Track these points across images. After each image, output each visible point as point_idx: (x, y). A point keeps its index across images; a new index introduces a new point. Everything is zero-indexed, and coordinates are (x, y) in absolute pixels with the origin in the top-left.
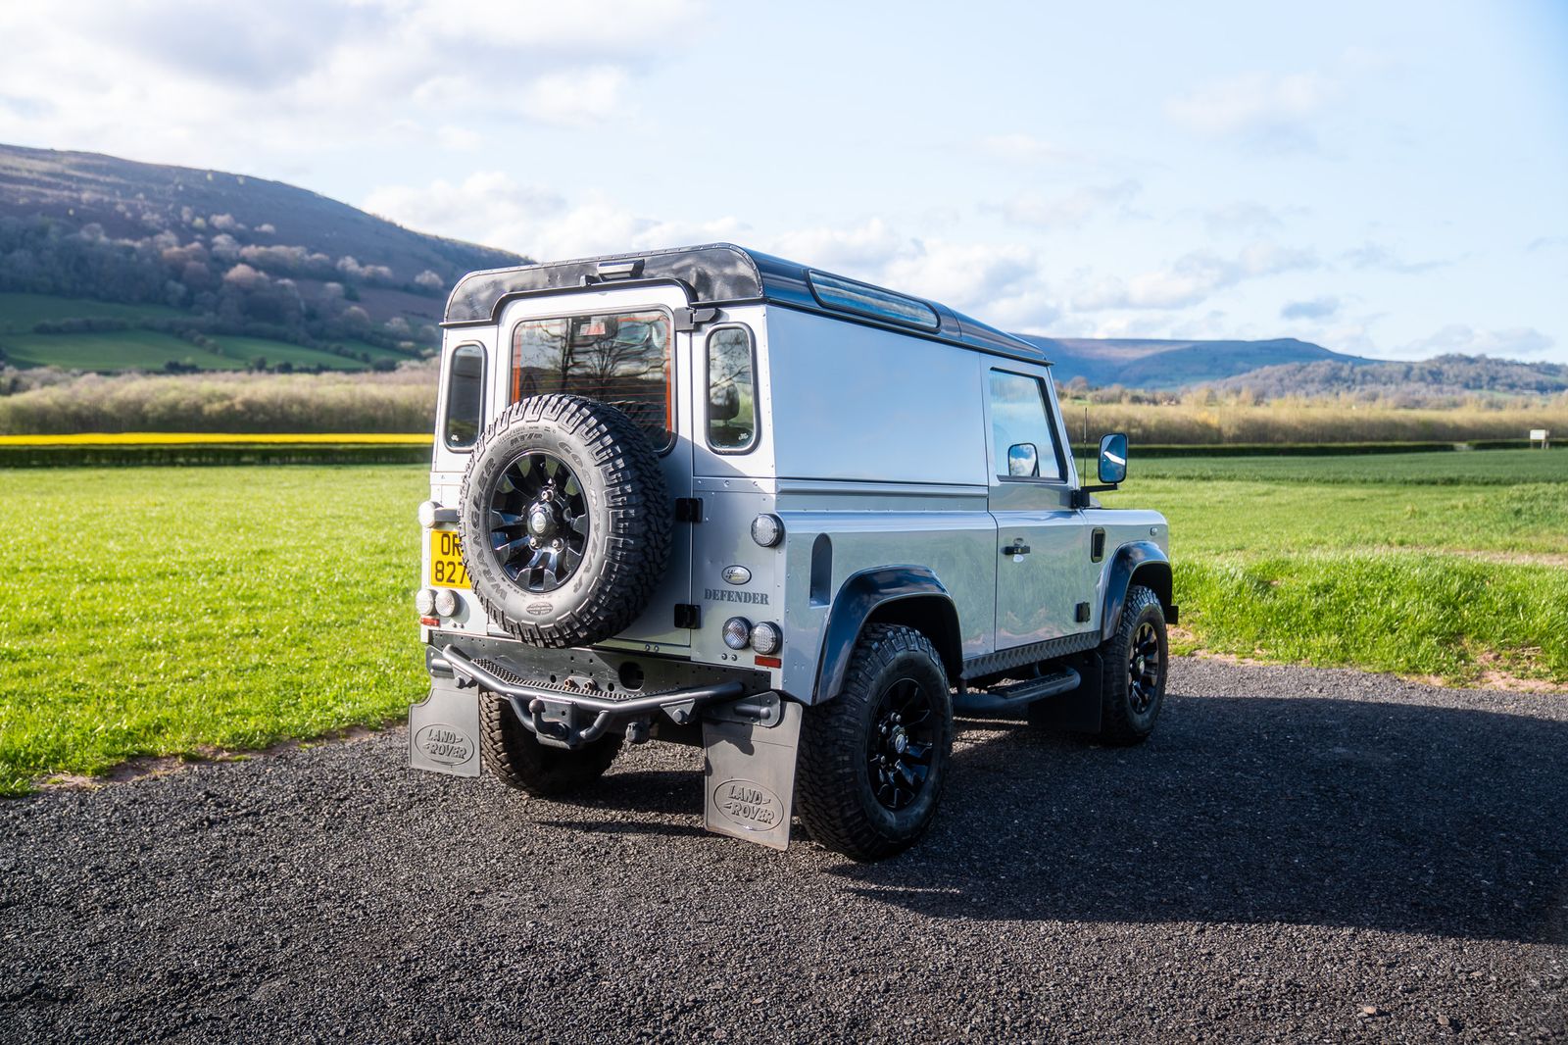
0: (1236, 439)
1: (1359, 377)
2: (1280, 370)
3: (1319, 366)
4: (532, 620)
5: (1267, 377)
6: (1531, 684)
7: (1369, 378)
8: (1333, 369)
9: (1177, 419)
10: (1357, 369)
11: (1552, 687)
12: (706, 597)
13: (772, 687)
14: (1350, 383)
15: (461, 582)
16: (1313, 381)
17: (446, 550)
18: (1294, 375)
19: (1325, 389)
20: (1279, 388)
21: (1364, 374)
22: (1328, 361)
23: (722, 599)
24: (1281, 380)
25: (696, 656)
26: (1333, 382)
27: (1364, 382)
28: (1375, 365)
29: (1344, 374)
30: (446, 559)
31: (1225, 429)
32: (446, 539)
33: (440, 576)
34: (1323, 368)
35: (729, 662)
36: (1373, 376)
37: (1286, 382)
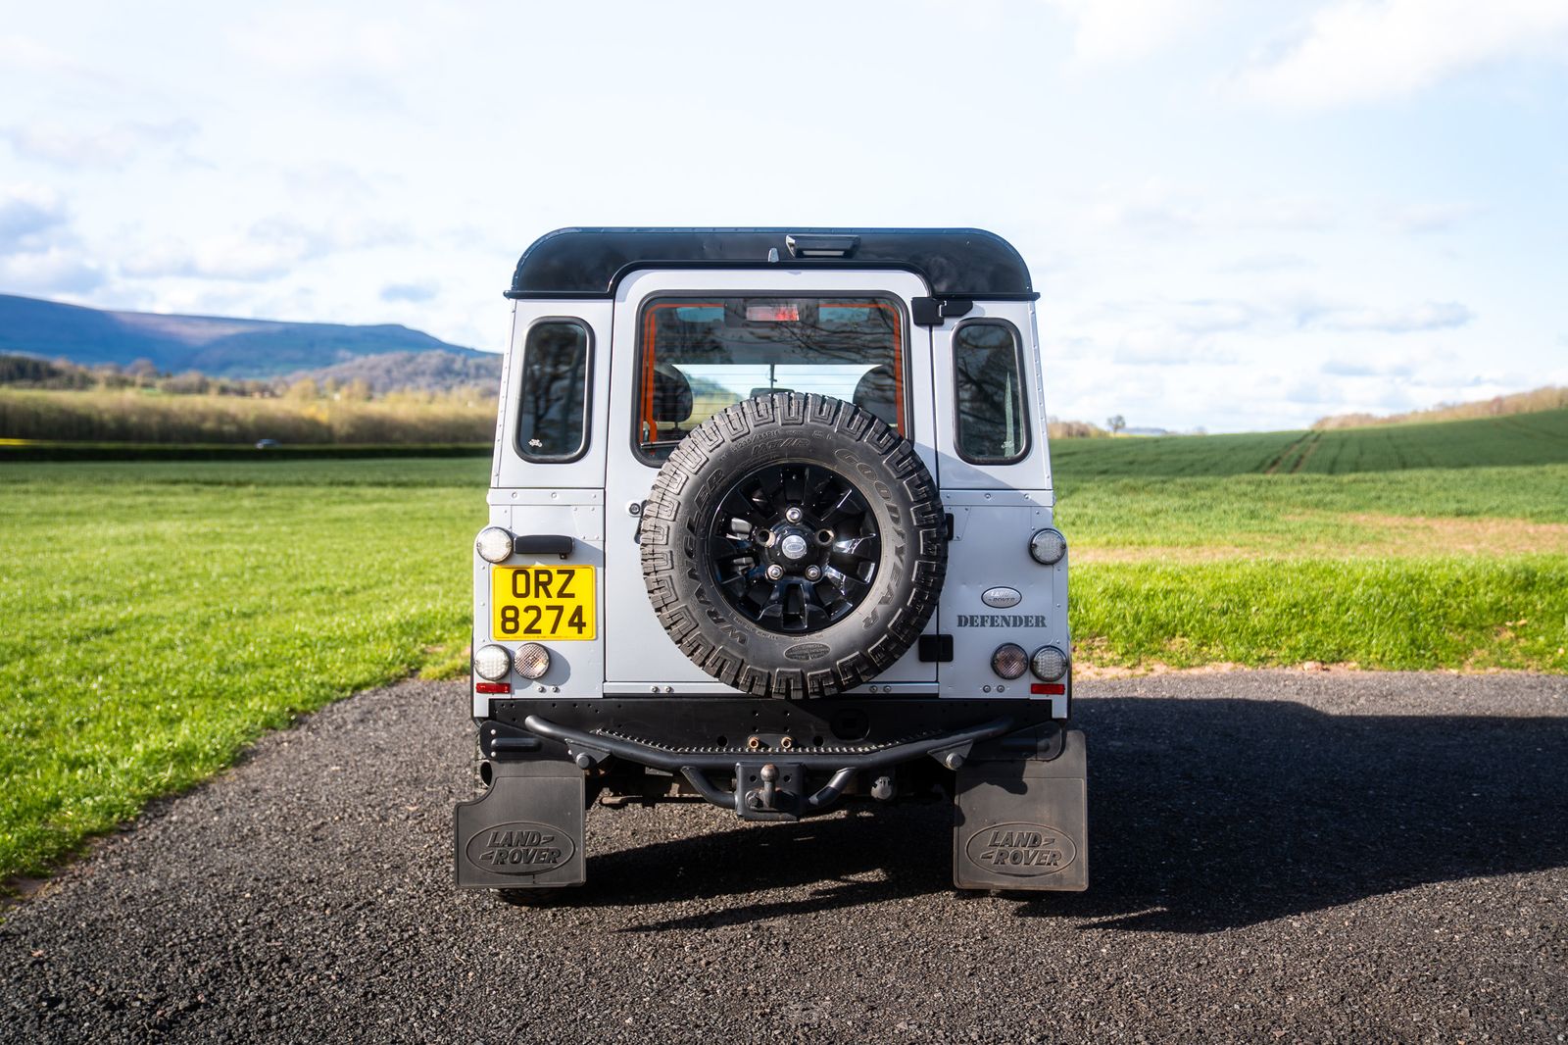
0: (349, 438)
1: (472, 371)
2: (387, 359)
3: (429, 357)
4: (796, 666)
5: (372, 368)
6: (1111, 673)
7: (483, 372)
8: (445, 360)
9: (280, 414)
10: (471, 362)
11: (1128, 672)
12: (960, 625)
13: (1054, 716)
14: (463, 376)
15: (553, 631)
16: (423, 373)
17: (521, 589)
18: (403, 366)
19: (437, 383)
20: (387, 380)
21: (478, 367)
22: (439, 352)
23: (983, 625)
24: (389, 371)
25: (947, 692)
26: (446, 375)
27: (478, 376)
28: (489, 358)
29: (458, 366)
30: (521, 604)
31: (337, 426)
32: (521, 578)
33: (510, 626)
34: (435, 358)
35: (994, 695)
36: (487, 369)
37: (395, 374)
